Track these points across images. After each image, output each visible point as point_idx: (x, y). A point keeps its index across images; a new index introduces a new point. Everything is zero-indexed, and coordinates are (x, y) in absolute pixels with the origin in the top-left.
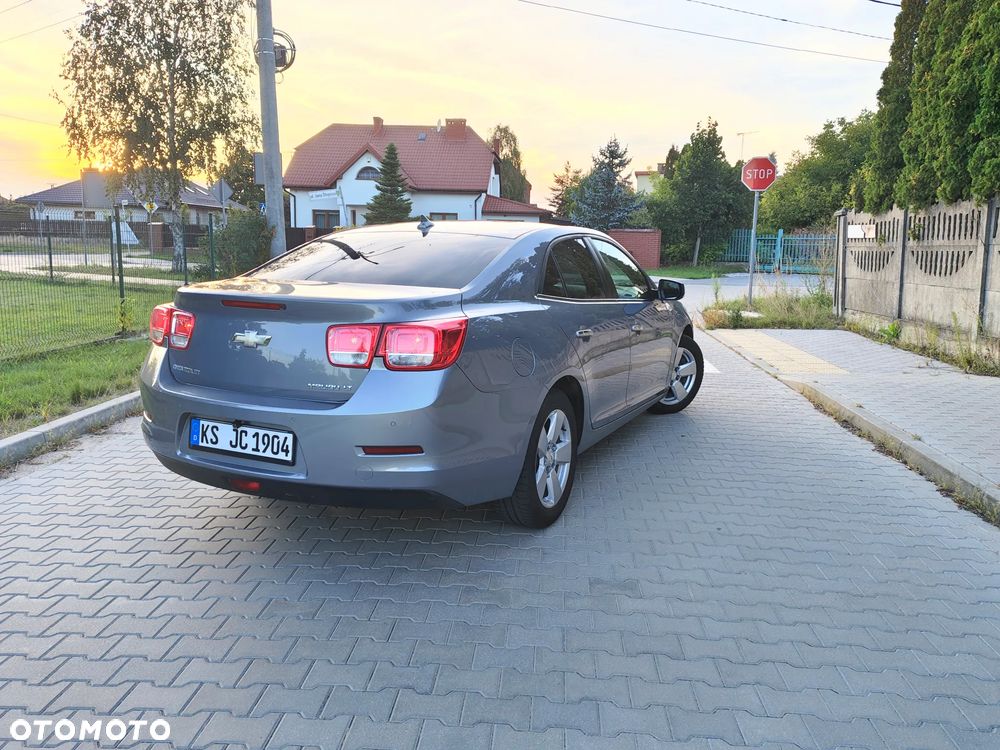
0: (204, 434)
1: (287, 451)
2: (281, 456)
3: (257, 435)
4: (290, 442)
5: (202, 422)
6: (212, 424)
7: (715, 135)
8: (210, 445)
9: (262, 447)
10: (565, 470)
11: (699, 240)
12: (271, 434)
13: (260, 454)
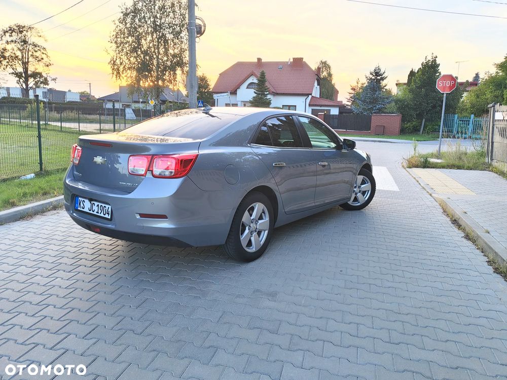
0: (80, 204)
1: (108, 214)
2: (106, 216)
3: (98, 205)
4: (110, 210)
5: (79, 198)
6: (83, 199)
7: (435, 63)
8: (82, 209)
9: (100, 211)
10: (265, 235)
11: (424, 120)
12: (103, 205)
13: (99, 214)
